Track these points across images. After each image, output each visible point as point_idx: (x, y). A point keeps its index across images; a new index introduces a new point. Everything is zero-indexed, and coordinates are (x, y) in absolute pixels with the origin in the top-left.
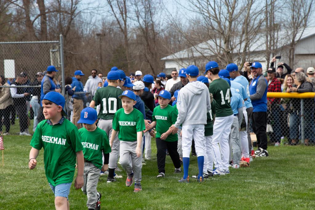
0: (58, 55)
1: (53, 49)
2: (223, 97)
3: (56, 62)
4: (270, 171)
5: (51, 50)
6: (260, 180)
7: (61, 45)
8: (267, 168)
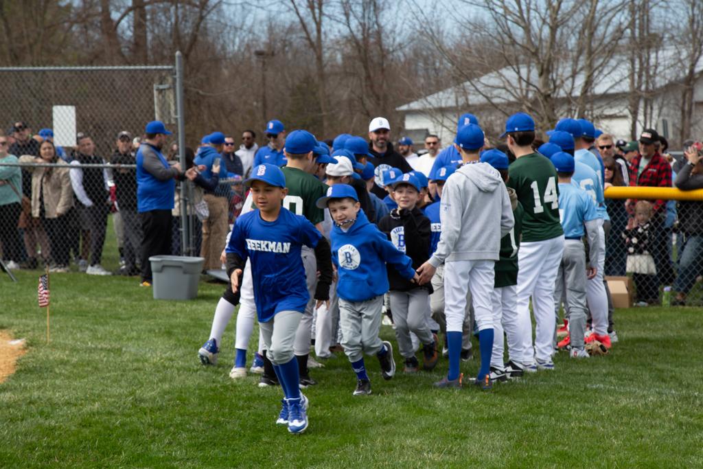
0: (172, 96)
1: (161, 84)
2: (537, 196)
3: (166, 113)
4: (643, 365)
5: (155, 86)
6: (621, 385)
7: (177, 76)
8: (635, 358)
